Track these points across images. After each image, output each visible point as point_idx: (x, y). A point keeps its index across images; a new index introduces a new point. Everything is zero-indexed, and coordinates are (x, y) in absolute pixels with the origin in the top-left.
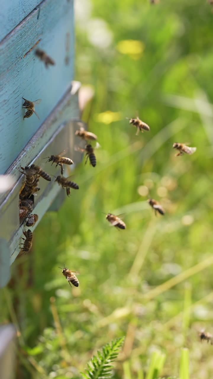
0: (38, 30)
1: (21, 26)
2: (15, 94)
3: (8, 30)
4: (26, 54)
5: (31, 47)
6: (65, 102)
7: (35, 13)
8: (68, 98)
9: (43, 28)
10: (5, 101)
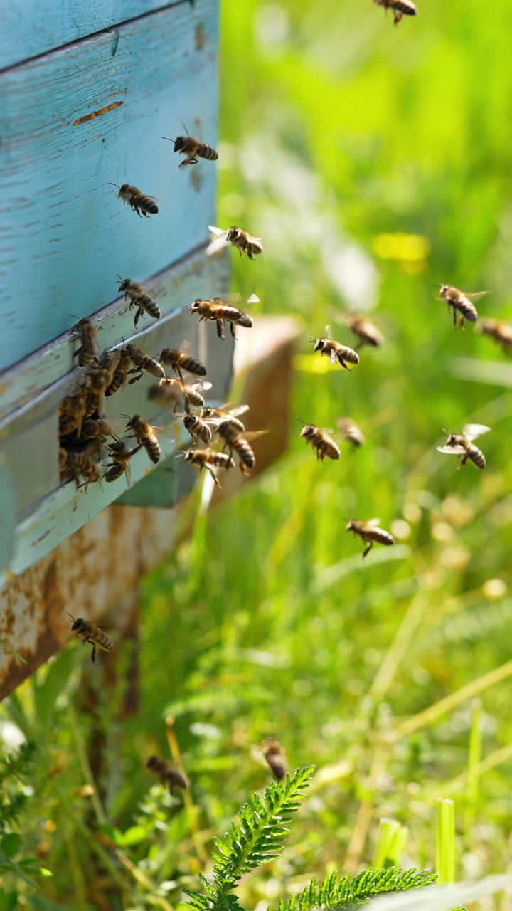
0: (115, 79)
1: (67, 53)
2: (52, 196)
3: (31, 48)
4: (82, 120)
5: (96, 110)
6: (189, 264)
7: (104, 38)
8: (196, 258)
9: (127, 81)
10: (23, 199)
